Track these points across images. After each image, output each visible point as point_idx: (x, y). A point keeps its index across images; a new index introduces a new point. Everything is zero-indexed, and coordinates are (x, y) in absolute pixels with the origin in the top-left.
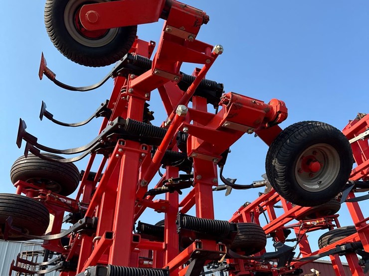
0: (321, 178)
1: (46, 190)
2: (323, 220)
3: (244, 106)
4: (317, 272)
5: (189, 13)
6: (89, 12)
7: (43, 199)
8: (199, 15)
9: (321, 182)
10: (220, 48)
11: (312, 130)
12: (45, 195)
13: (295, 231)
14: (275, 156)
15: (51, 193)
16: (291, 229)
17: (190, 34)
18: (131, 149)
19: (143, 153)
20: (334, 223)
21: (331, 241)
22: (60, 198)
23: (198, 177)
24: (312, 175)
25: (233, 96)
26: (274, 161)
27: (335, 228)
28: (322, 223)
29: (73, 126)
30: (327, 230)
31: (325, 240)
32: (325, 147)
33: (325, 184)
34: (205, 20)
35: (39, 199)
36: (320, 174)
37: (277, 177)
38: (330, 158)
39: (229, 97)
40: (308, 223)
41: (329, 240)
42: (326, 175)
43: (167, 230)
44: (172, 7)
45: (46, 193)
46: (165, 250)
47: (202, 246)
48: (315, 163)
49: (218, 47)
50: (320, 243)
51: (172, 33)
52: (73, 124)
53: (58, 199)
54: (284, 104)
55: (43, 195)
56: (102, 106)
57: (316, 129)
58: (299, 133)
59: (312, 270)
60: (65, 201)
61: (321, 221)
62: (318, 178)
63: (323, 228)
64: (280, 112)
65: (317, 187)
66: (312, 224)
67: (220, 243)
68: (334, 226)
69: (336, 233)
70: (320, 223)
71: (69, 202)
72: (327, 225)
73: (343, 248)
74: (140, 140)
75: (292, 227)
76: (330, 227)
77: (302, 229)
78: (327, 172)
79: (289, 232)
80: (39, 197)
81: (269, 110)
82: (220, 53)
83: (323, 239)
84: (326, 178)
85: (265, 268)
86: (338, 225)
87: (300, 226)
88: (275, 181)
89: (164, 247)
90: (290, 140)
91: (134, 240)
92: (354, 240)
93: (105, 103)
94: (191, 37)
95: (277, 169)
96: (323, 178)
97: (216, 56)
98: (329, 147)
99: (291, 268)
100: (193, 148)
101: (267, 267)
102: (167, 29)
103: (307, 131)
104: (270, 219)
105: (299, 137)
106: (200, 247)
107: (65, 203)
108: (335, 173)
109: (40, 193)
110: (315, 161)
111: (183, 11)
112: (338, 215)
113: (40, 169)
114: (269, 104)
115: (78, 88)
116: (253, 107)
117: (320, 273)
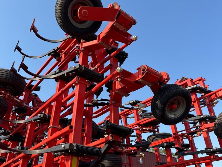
0: (175, 112)
1: (6, 92)
2: (151, 128)
3: (151, 74)
4: (143, 155)
5: (128, 19)
6: (84, 10)
7: (4, 97)
8: (132, 20)
9: (175, 114)
10: (136, 38)
11: (178, 90)
12: (5, 95)
13: (136, 131)
14: (158, 99)
15: (9, 94)
16: (134, 131)
17: (125, 29)
18: (83, 82)
19: (88, 85)
20: (156, 130)
21: (154, 139)
22: (14, 98)
23: (113, 102)
24: (172, 110)
25: (147, 68)
26: (157, 101)
27: (157, 133)
28: (151, 129)
29: (32, 57)
30: (152, 133)
31: (151, 139)
32: (181, 98)
33: (177, 116)
34: (135, 23)
35: (2, 96)
36: (175, 110)
37: (158, 109)
38: (182, 103)
39: (145, 68)
40: (144, 128)
41: (153, 139)
42: (178, 111)
43: (86, 126)
44: (121, 14)
45: (6, 94)
46: (85, 136)
47: (114, 138)
48: (175, 105)
49: (136, 37)
50: (148, 140)
51: (117, 27)
52: (32, 56)
53: (13, 98)
54: (169, 76)
55: (4, 94)
56: (54, 50)
57: (180, 89)
58: (172, 90)
59: (141, 153)
60: (17, 100)
61: (150, 128)
62: (174, 112)
63: (151, 132)
64: (166, 79)
65: (173, 116)
66: (146, 129)
67: (121, 137)
68: (156, 131)
69: (157, 136)
70: (150, 129)
71: (19, 101)
72: (153, 131)
73: (165, 144)
74: (87, 78)
75: (135, 130)
76: (154, 132)
77: (140, 131)
78: (179, 110)
79: (133, 132)
80: (2, 95)
81: (161, 77)
82: (136, 40)
83: (150, 138)
84: (178, 112)
85: (120, 150)
86: (158, 131)
87: (139, 130)
88: (156, 111)
89: (84, 135)
90: (167, 93)
91: (83, 132)
92: (169, 141)
93: (56, 49)
94: (125, 30)
95: (159, 106)
96: (176, 112)
97: (133, 41)
98: (183, 98)
99: (132, 151)
100: (116, 88)
101: (121, 149)
102: (115, 24)
103: (176, 90)
104: (124, 124)
105: (172, 92)
106: (112, 138)
107: (17, 101)
108: (182, 110)
109: (3, 93)
110: (175, 104)
111: (125, 17)
112: (159, 126)
113: (5, 79)
114: (161, 73)
115: (48, 40)
116: (155, 74)
117: (145, 155)
